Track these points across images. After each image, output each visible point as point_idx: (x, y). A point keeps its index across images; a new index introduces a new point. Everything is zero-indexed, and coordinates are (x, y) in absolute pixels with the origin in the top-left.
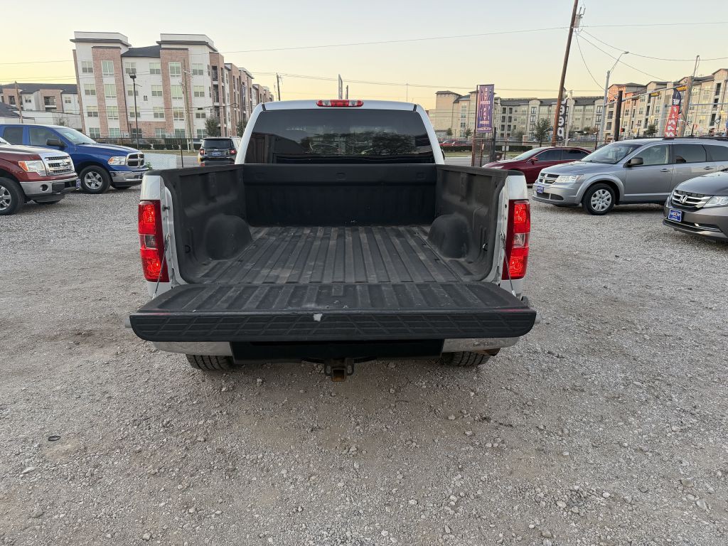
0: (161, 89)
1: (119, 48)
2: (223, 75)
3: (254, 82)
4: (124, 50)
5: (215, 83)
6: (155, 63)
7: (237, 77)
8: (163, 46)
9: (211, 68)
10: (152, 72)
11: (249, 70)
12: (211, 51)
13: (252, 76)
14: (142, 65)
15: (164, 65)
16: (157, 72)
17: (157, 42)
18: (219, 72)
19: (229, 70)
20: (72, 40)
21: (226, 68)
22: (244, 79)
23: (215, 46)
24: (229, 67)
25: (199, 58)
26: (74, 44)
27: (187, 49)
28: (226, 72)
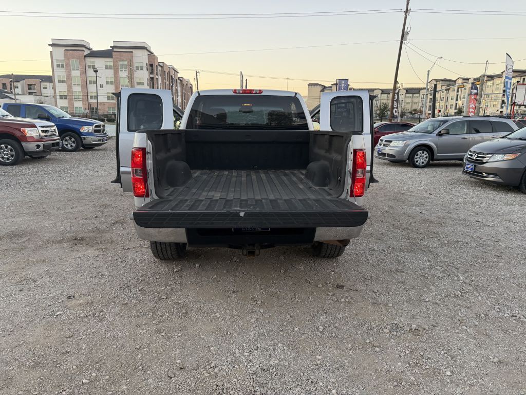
0: (113, 80)
1: (83, 50)
2: (157, 70)
3: (179, 75)
4: (87, 52)
5: (152, 76)
6: (109, 62)
7: (167, 71)
8: (115, 50)
9: (148, 65)
10: (107, 67)
11: (176, 67)
12: (149, 54)
13: (178, 71)
14: (100, 63)
15: (115, 63)
16: (110, 67)
17: (111, 47)
18: (155, 68)
19: (161, 67)
20: (49, 45)
21: (159, 65)
22: (172, 73)
23: (152, 50)
24: (161, 64)
25: (141, 58)
26: (51, 48)
27: (132, 52)
28: (159, 68)
